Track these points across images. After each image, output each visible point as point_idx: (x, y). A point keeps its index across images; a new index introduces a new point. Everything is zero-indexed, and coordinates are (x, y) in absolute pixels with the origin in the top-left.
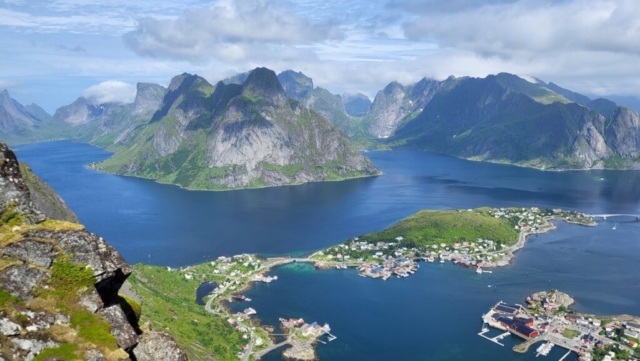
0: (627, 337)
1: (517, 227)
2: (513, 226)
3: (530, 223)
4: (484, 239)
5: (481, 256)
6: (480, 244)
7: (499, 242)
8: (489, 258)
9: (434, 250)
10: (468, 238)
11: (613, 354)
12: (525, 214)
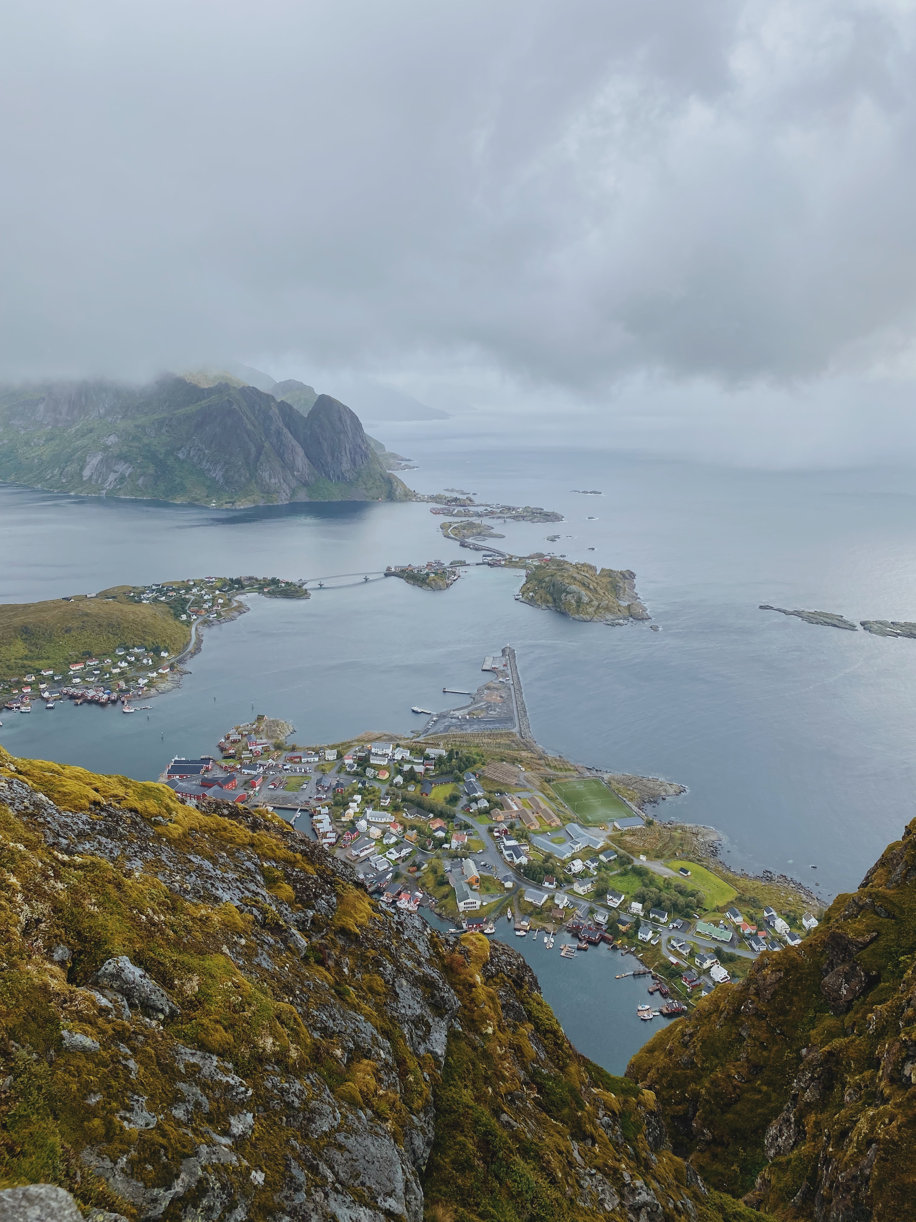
0: (375, 767)
1: (184, 617)
2: (177, 616)
3: (206, 606)
4: (127, 648)
5: (127, 681)
6: (123, 659)
7: (157, 651)
8: (142, 682)
9: (28, 684)
10: (96, 650)
11: (358, 798)
12: (194, 590)
